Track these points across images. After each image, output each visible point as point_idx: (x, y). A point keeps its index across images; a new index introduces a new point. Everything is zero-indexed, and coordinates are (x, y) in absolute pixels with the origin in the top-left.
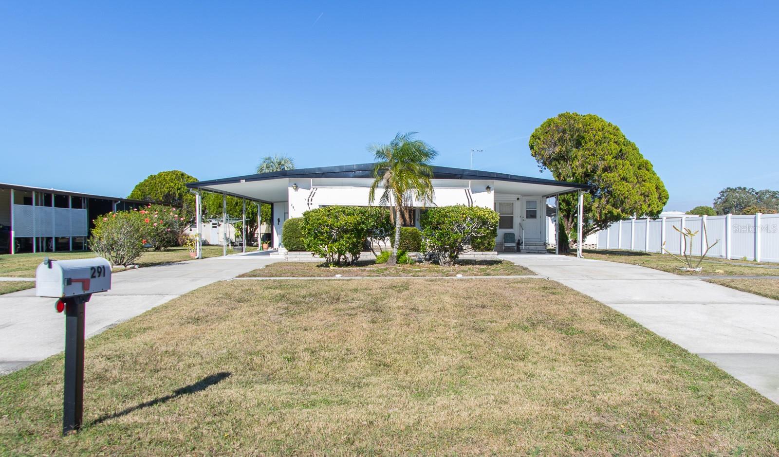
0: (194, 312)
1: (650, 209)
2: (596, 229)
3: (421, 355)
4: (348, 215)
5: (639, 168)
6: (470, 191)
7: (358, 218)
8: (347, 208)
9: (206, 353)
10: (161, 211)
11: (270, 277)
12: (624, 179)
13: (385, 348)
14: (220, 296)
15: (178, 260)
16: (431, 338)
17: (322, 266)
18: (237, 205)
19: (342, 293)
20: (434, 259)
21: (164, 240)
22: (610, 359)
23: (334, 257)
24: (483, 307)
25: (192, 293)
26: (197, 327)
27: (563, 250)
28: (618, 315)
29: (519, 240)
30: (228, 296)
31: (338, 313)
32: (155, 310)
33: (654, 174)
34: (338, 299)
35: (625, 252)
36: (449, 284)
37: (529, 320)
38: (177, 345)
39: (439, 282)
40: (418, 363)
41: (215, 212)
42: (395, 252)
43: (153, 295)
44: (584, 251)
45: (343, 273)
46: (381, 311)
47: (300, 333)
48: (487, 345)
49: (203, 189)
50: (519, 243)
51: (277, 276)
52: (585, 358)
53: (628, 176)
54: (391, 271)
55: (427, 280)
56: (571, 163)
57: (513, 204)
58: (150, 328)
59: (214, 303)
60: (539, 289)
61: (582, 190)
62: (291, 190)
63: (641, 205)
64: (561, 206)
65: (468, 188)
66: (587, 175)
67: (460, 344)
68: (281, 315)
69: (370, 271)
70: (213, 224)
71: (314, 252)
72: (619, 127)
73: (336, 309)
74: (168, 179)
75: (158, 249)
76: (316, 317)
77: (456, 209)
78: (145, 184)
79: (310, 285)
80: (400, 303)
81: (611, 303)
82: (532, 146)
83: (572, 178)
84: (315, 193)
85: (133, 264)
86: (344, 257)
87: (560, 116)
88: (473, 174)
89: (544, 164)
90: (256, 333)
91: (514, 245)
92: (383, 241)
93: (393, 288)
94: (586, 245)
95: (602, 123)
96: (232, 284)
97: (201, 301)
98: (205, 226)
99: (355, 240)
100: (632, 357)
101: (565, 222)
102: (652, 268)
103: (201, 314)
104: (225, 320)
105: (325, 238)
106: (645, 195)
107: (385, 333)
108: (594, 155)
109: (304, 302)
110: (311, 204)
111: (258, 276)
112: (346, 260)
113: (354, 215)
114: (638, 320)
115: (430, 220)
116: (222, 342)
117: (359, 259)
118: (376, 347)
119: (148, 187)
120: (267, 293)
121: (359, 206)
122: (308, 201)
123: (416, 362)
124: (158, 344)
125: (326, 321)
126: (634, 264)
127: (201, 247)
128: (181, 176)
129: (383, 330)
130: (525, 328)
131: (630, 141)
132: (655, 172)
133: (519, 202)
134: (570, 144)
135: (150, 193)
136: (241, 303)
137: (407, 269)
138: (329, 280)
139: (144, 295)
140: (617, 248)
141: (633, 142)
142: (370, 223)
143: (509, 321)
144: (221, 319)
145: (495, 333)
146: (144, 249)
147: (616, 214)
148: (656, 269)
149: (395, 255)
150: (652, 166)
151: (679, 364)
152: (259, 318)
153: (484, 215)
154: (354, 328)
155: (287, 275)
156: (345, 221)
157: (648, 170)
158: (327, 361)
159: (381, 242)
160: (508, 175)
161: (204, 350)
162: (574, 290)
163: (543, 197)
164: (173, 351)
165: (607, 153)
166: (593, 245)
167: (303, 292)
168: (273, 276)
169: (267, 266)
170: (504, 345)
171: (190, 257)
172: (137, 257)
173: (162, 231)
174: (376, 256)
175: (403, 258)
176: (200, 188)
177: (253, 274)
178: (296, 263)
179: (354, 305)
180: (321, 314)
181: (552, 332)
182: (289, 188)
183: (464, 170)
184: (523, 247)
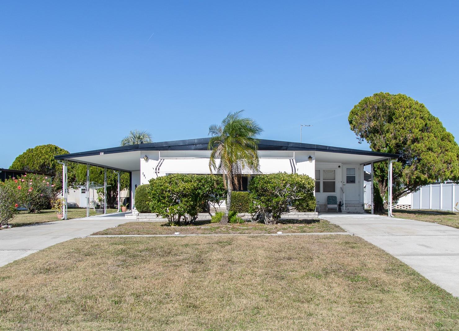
0: (47, 264)
1: (452, 175)
2: (407, 192)
3: (226, 298)
4: (186, 182)
5: (442, 140)
6: (294, 160)
7: (195, 185)
8: (186, 176)
9: (49, 297)
10: (36, 179)
11: (119, 234)
12: (430, 149)
13: (198, 293)
14: (72, 251)
15: (47, 220)
16: (238, 285)
17: (166, 225)
18: (101, 173)
19: (174, 248)
20: (260, 219)
21: (38, 204)
22: (381, 301)
23: (175, 217)
24: (290, 259)
25: (49, 248)
26: (47, 276)
27: (379, 210)
28: (402, 265)
29: (340, 202)
30: (78, 251)
31: (166, 264)
32: (16, 263)
33: (455, 144)
34: (169, 253)
35: (435, 212)
36: (267, 240)
37: (324, 269)
38: (27, 291)
39: (259, 239)
40: (221, 305)
41: (83, 179)
42: (227, 213)
43: (17, 250)
44: (394, 211)
45: (181, 231)
46: (203, 263)
47: (130, 281)
48: (284, 290)
49: (68, 161)
50: (340, 205)
51: (125, 234)
52: (360, 300)
53: (432, 146)
54: (222, 229)
55: (250, 237)
56: (384, 136)
57: (335, 170)
58: (9, 277)
59: (65, 256)
60: (342, 243)
61: (391, 159)
62: (142, 161)
63: (445, 172)
64: (377, 173)
65: (292, 158)
66: (397, 146)
67: (261, 289)
68: (119, 266)
69: (205, 229)
70: (82, 190)
71: (157, 214)
72: (424, 104)
73: (166, 261)
74: (43, 152)
75: (32, 211)
76: (147, 267)
77: (278, 176)
78: (23, 156)
79: (150, 241)
80: (220, 256)
81: (401, 255)
82: (351, 121)
83: (385, 149)
84: (162, 163)
85: (8, 224)
86: (184, 218)
87: (376, 95)
88: (297, 146)
89: (362, 136)
90: (94, 281)
91: (336, 206)
92: (218, 203)
93: (219, 243)
94: (398, 205)
95: (410, 101)
96: (85, 241)
97: (54, 255)
98: (75, 191)
99: (192, 203)
100: (400, 299)
101: (380, 187)
102: (447, 225)
103: (53, 266)
104: (71, 270)
105: (167, 202)
106: (448, 163)
107: (201, 281)
108: (403, 128)
109: (140, 256)
110: (159, 173)
111: (110, 234)
112: (186, 220)
113: (191, 181)
114: (417, 270)
115: (255, 185)
116: (65, 289)
117: (197, 220)
118: (190, 292)
119: (26, 159)
120: (111, 248)
121: (197, 174)
122: (156, 170)
123: (220, 304)
124: (12, 290)
125: (154, 271)
126: (433, 222)
127: (67, 210)
128: (54, 149)
129: (200, 278)
130: (318, 276)
131: (434, 117)
132: (457, 143)
133: (340, 170)
134: (383, 119)
135: (28, 164)
136: (88, 257)
137: (236, 228)
138: (166, 237)
139: (11, 250)
140: (428, 208)
141: (436, 117)
142: (206, 188)
143: (307, 271)
144: (67, 269)
145: (293, 280)
146: (17, 211)
147: (423, 180)
148: (450, 226)
149: (227, 215)
150: (454, 138)
151: (439, 305)
152: (99, 269)
153: (301, 181)
154: (176, 277)
155: (133, 233)
156: (183, 187)
157: (450, 142)
158: (147, 303)
159: (216, 204)
160: (327, 146)
161: (48, 294)
162: (372, 245)
163: (361, 164)
164: (23, 296)
165: (414, 127)
166: (404, 205)
167: (142, 247)
168: (122, 234)
169: (120, 225)
170: (297, 290)
171: (57, 218)
172: (10, 219)
173: (36, 197)
174: (211, 216)
175: (234, 218)
176: (66, 160)
177: (105, 233)
178: (144, 223)
179: (181, 258)
180: (151, 266)
181: (341, 280)
182: (141, 159)
183: (288, 143)
184: (344, 208)
